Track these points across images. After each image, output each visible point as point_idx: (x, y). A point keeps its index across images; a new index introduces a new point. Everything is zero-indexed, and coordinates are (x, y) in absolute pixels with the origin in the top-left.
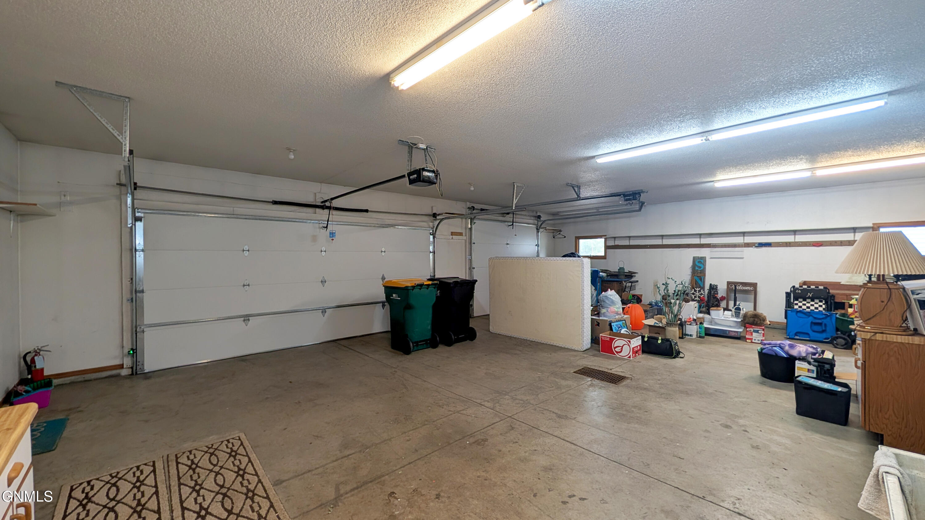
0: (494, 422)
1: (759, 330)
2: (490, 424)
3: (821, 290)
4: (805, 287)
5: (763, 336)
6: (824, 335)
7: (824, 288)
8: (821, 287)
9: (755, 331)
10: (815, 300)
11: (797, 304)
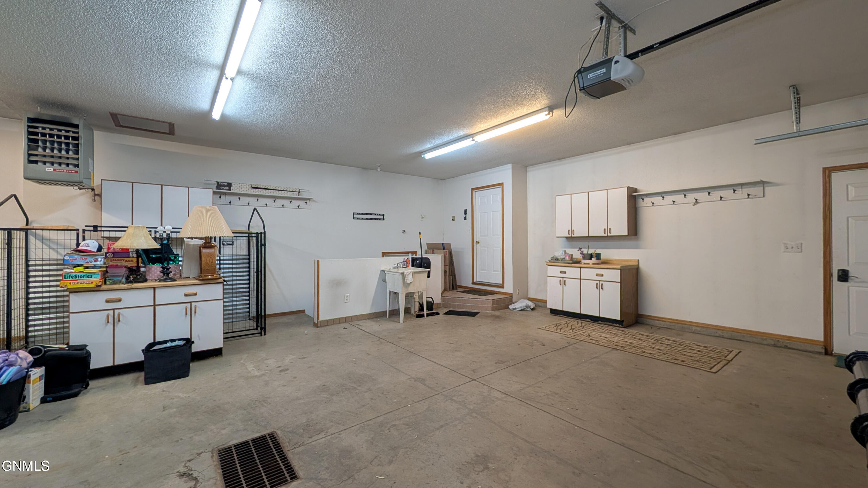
0: (490, 376)
2: (494, 374)
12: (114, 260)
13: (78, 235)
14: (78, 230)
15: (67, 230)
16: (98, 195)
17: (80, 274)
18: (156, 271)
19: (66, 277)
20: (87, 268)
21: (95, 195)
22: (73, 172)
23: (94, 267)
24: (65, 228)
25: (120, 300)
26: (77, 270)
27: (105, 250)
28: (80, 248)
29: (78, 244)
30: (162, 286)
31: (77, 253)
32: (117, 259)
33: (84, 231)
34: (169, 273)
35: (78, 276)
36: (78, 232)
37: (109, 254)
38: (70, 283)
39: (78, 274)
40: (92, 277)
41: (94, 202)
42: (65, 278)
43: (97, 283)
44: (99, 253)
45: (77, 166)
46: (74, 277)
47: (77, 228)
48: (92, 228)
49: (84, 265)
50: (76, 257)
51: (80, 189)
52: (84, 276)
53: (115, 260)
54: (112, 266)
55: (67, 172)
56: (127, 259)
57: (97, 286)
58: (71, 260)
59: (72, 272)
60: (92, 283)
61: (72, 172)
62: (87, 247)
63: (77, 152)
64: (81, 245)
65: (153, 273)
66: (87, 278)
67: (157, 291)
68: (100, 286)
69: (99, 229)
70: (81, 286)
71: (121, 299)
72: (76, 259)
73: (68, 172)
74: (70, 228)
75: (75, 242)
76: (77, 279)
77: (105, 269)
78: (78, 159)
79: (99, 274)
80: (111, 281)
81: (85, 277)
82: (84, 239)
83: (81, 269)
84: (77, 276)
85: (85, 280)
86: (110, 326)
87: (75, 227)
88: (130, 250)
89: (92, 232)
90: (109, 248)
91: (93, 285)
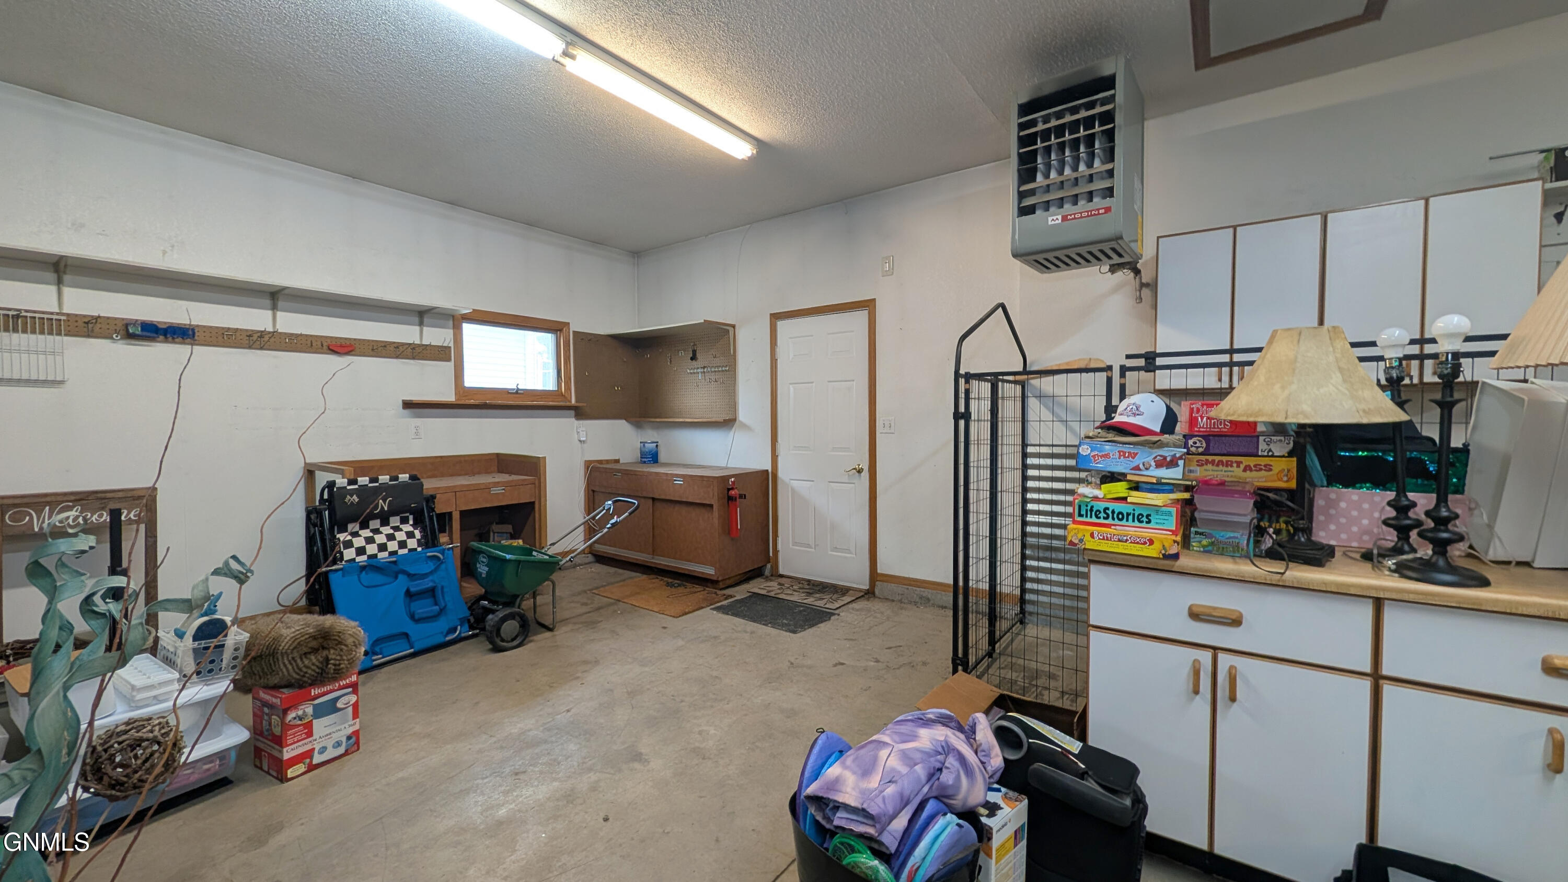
1: (336, 699)
3: (404, 484)
4: (363, 480)
5: (356, 715)
6: (442, 624)
7: (412, 478)
8: (404, 477)
9: (320, 712)
10: (392, 519)
11: (349, 545)
12: (1207, 462)
13: (1109, 381)
14: (1109, 368)
15: (1087, 370)
16: (1147, 285)
17: (1118, 507)
18: (1355, 513)
19: (1083, 512)
20: (1136, 487)
21: (1143, 285)
22: (1101, 211)
23: (1157, 487)
24: (1082, 365)
25: (1236, 622)
26: (1110, 493)
27: (1181, 428)
28: (1118, 418)
29: (1110, 410)
30: (1411, 597)
31: (1111, 436)
32: (1217, 458)
33: (1124, 370)
34: (1449, 542)
35: (1113, 512)
36: (1109, 374)
37: (1195, 439)
38: (1092, 535)
39: (1112, 506)
40: (1149, 522)
41: (1140, 305)
42: (1080, 515)
43: (1167, 545)
44: (1166, 438)
45: (1109, 193)
46: (1102, 515)
47: (1109, 364)
48: (1141, 362)
49: (1129, 477)
50: (1108, 447)
51: (1114, 269)
52: (1128, 514)
53: (1213, 462)
54: (1207, 486)
55: (1088, 216)
56: (1251, 461)
57: (1166, 557)
58: (1094, 456)
59: (1096, 498)
60: (1151, 542)
61: (1099, 214)
62: (1135, 415)
63: (1110, 155)
64: (1119, 410)
65: (1343, 520)
66: (1137, 523)
67: (1390, 615)
68: (1176, 557)
69: (1160, 361)
70: (1120, 548)
71: (1241, 616)
72: (1106, 456)
73: (1091, 215)
74: (1093, 365)
75: (1103, 402)
76: (1110, 521)
77: (1186, 495)
78: (1110, 173)
79: (1170, 514)
80: (1205, 542)
81: (1131, 517)
82: (1123, 396)
83: (1119, 489)
84: (1109, 512)
85: (1131, 529)
86: (1202, 704)
87: (1102, 361)
88: (1260, 428)
89: (1142, 373)
90: (1193, 422)
91: (1152, 551)
